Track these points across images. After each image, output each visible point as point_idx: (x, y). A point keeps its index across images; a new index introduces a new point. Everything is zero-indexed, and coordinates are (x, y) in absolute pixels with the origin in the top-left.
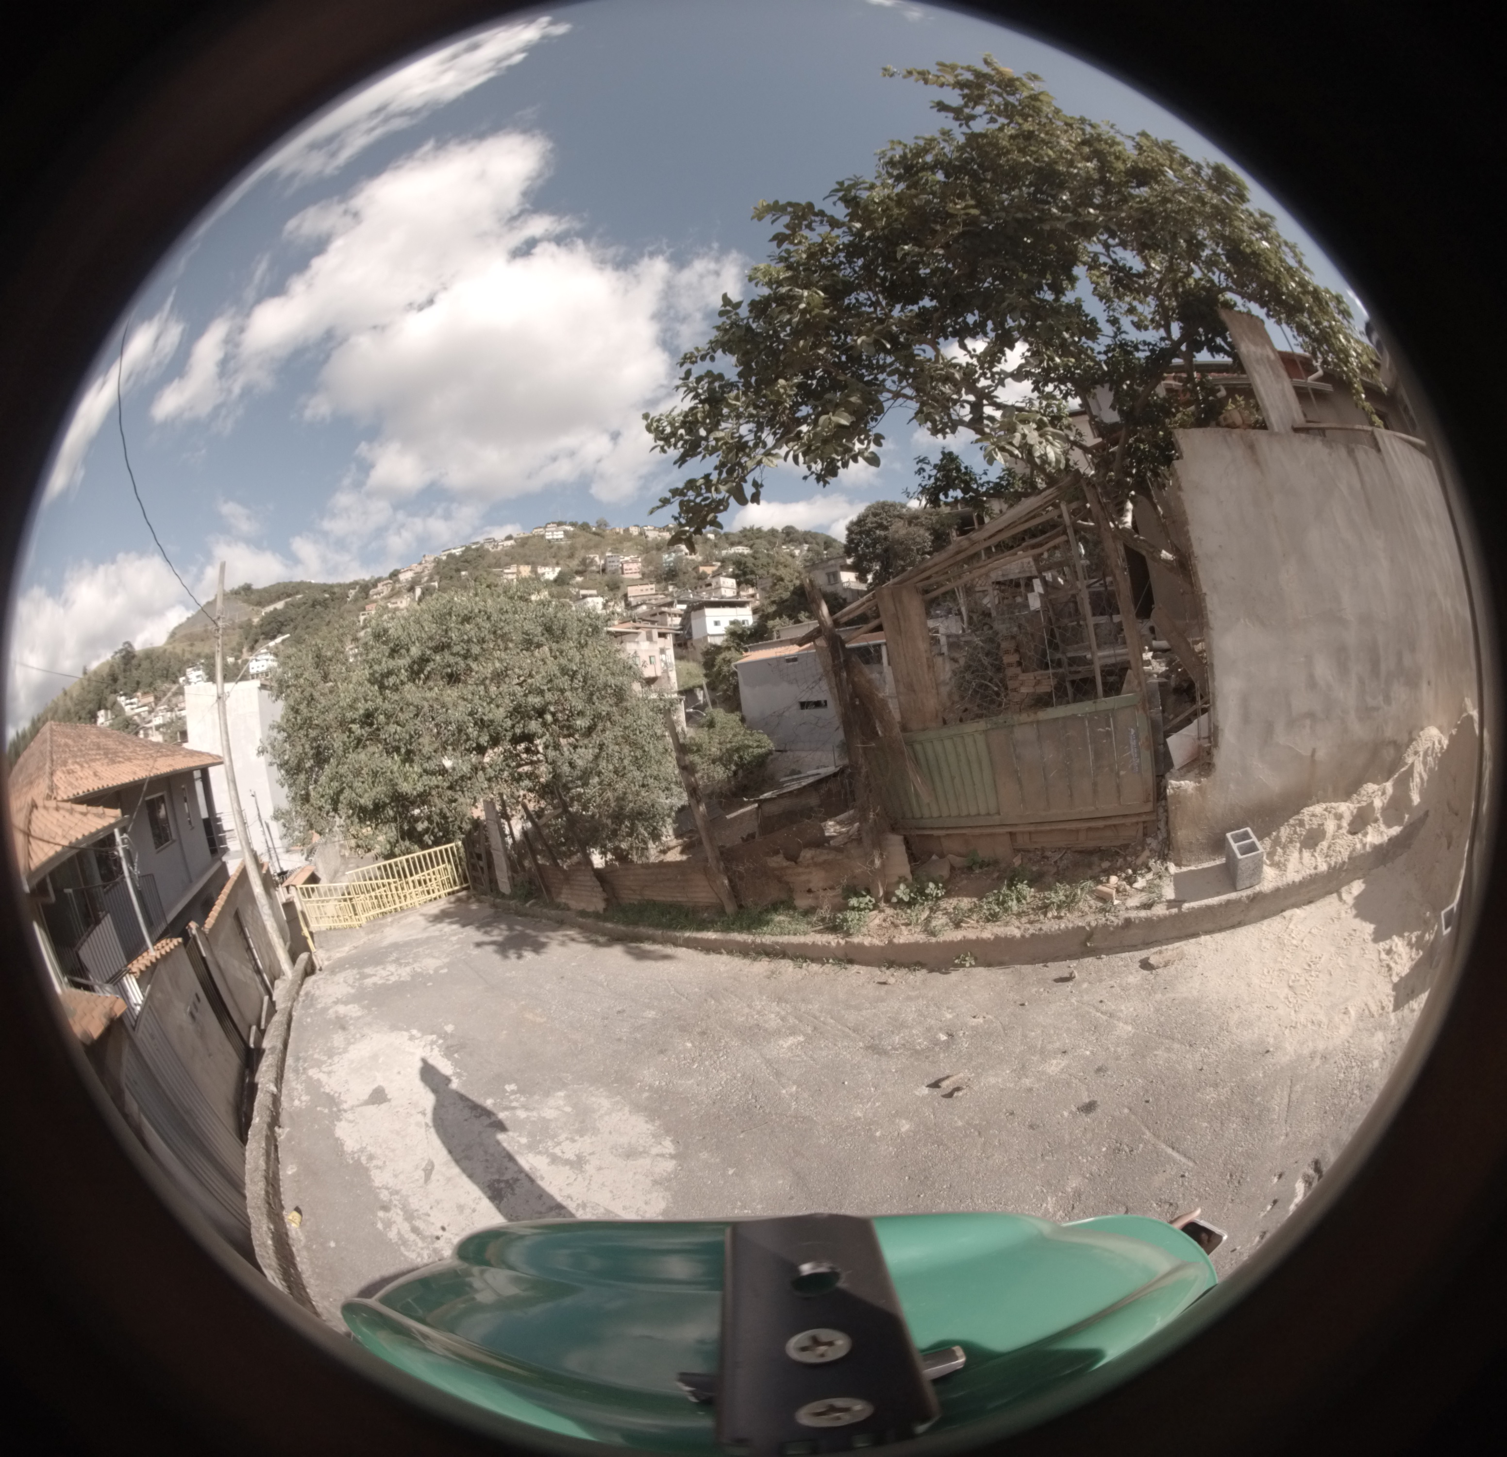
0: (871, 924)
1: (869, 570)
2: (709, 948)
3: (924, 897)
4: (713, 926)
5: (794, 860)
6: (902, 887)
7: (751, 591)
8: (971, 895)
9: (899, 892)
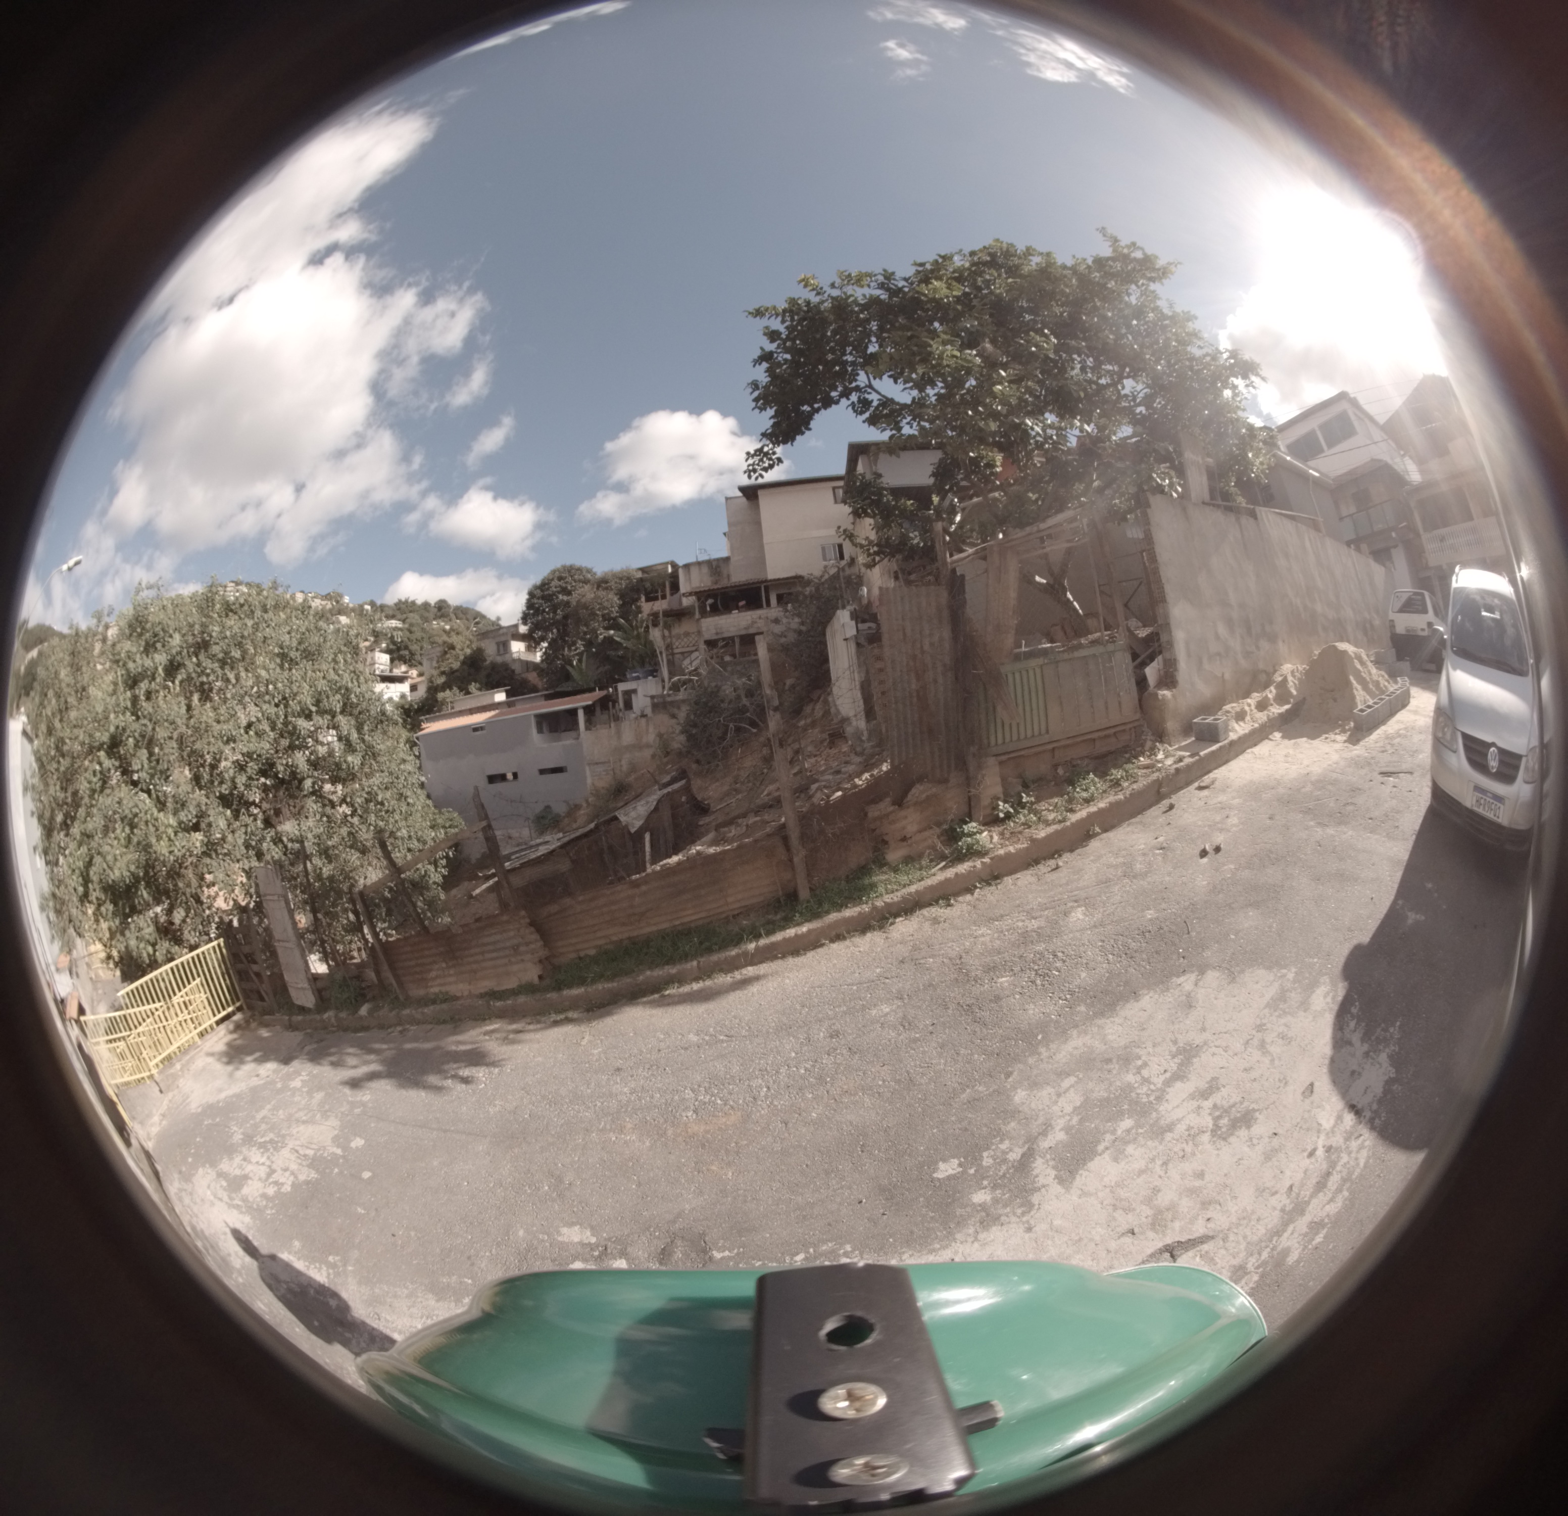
0: (995, 840)
1: (543, 639)
2: (796, 948)
3: (1023, 805)
4: (787, 922)
5: (899, 803)
6: (1000, 803)
7: (404, 668)
8: (1054, 796)
9: (1001, 808)
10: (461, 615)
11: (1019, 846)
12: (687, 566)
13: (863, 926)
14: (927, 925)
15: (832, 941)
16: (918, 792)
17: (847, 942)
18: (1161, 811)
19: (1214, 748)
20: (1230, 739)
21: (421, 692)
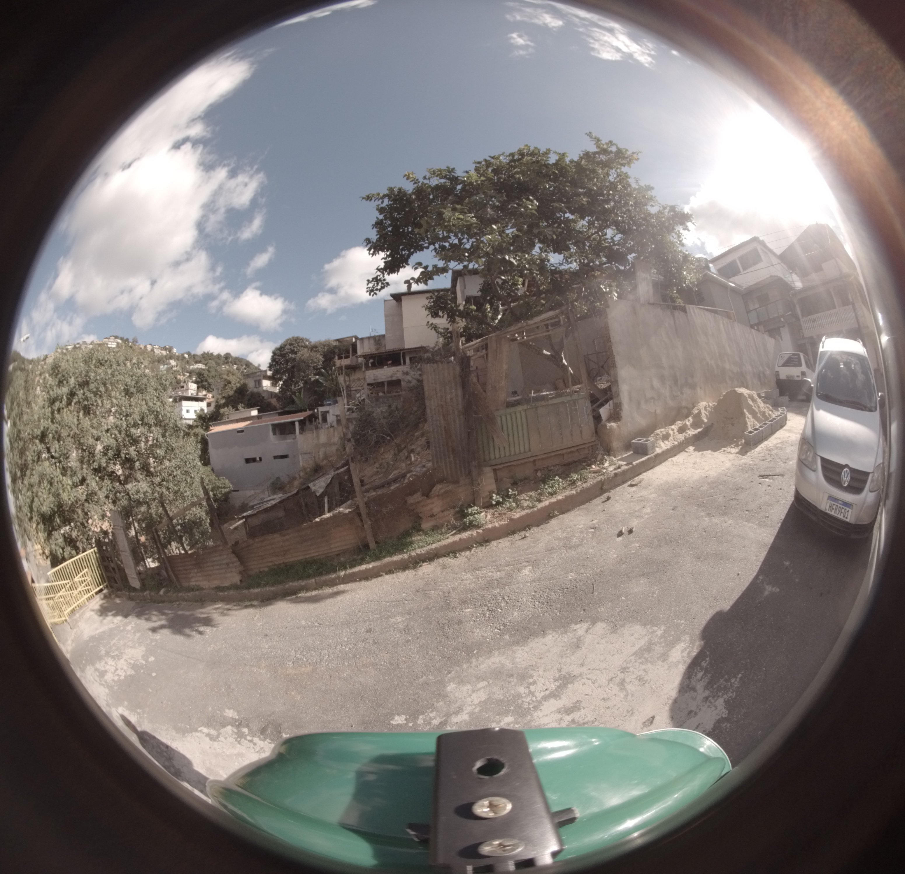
0: (488, 518)
1: (280, 379)
2: (367, 576)
3: (509, 497)
4: (362, 561)
5: (427, 495)
6: (494, 495)
7: (204, 393)
8: (531, 490)
9: (494, 498)
10: (238, 363)
11: (502, 523)
12: (362, 339)
13: (404, 566)
14: (439, 569)
15: (387, 574)
16: (438, 488)
17: (394, 575)
18: (601, 501)
19: (643, 459)
20: (656, 453)
21: (212, 408)
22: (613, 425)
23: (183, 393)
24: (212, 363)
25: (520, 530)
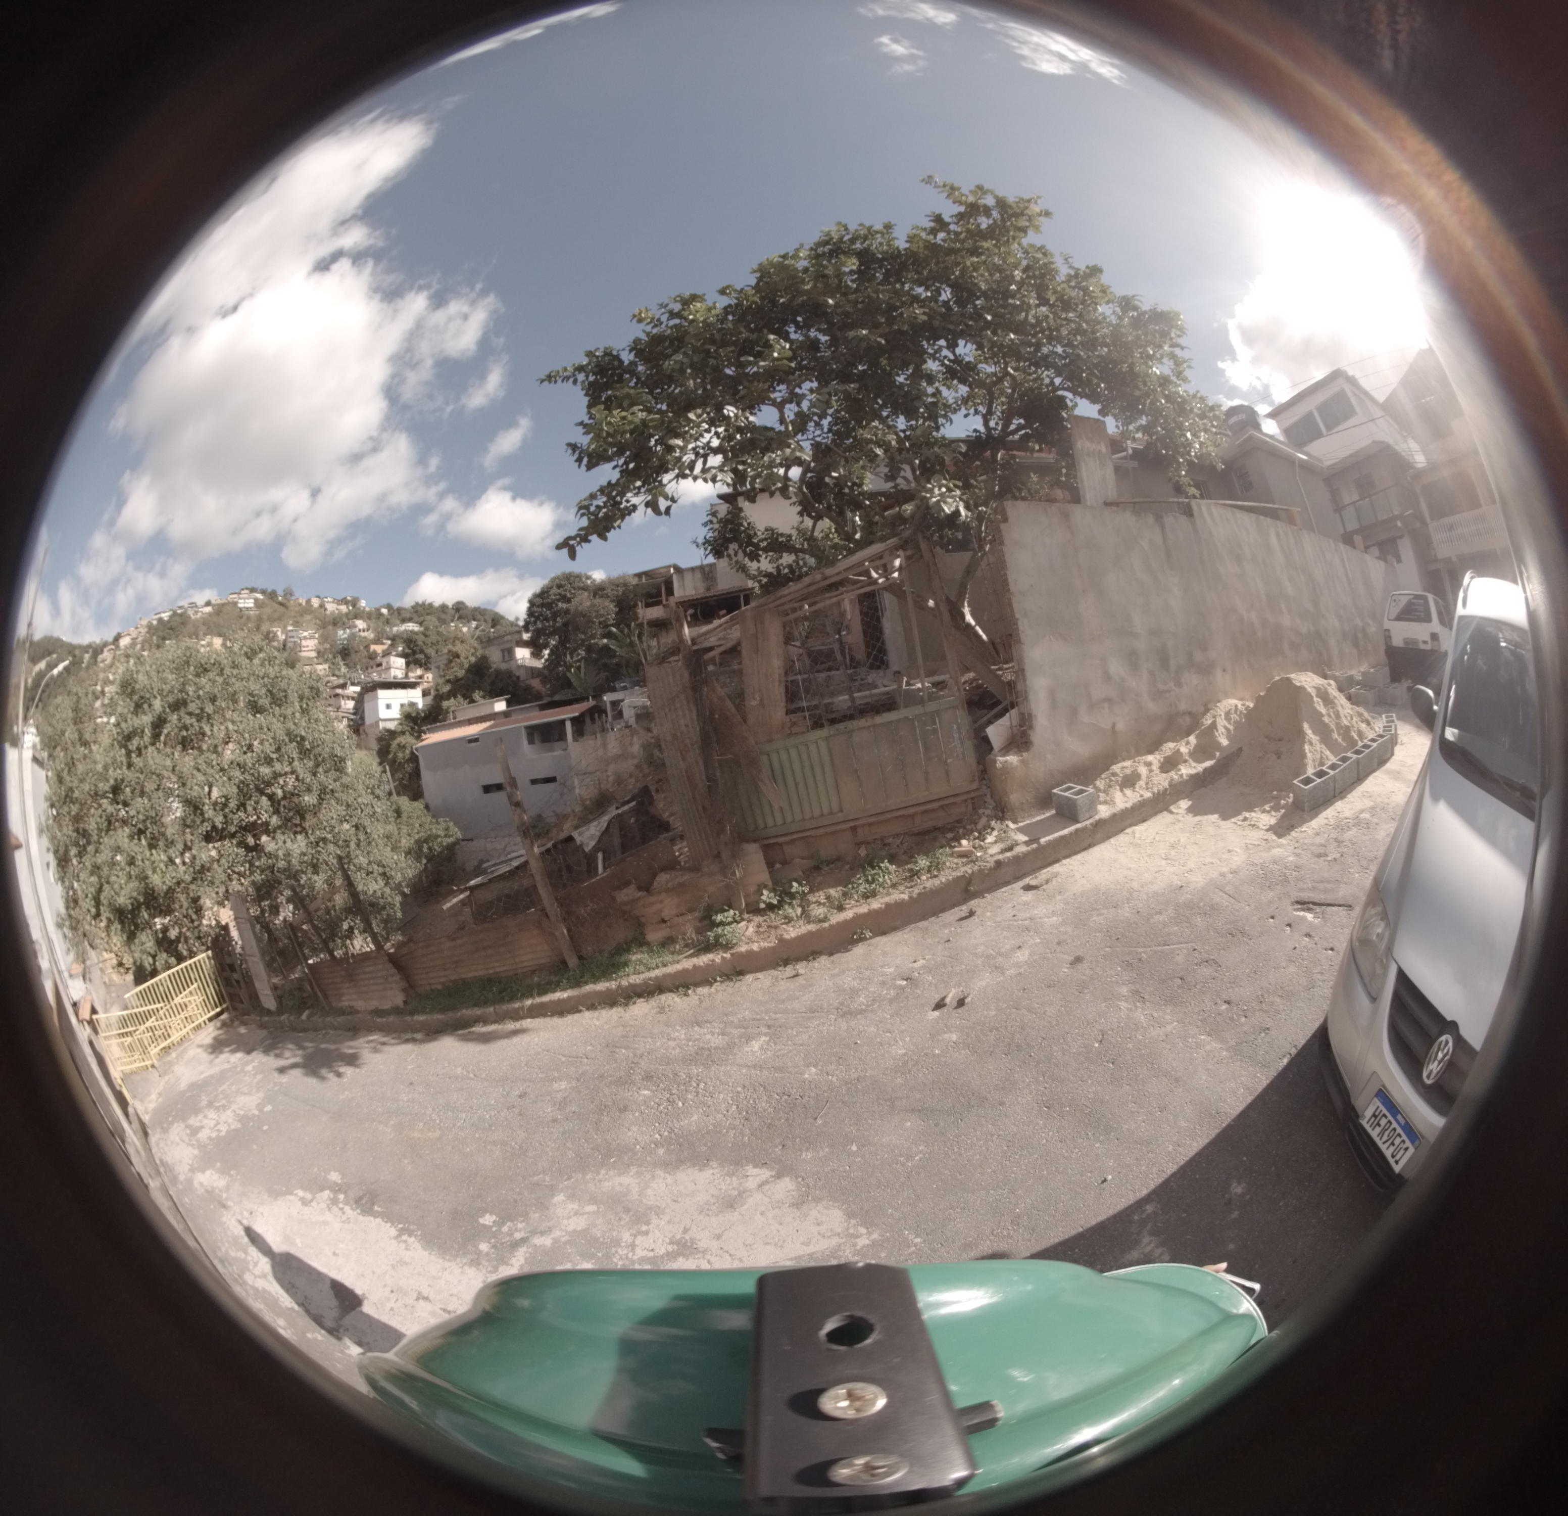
0: (747, 933)
1: (545, 646)
2: (561, 1010)
3: (792, 896)
4: (557, 986)
5: (646, 889)
6: (765, 892)
7: (419, 672)
8: (834, 886)
9: (764, 898)
10: (479, 617)
13: (611, 1001)
14: (654, 1012)
15: (588, 1009)
16: (664, 879)
17: (597, 1013)
18: (958, 917)
19: (1065, 832)
20: (1097, 817)
21: (429, 699)
22: (1012, 759)
23: (380, 675)
24: (432, 621)
25: (798, 960)
